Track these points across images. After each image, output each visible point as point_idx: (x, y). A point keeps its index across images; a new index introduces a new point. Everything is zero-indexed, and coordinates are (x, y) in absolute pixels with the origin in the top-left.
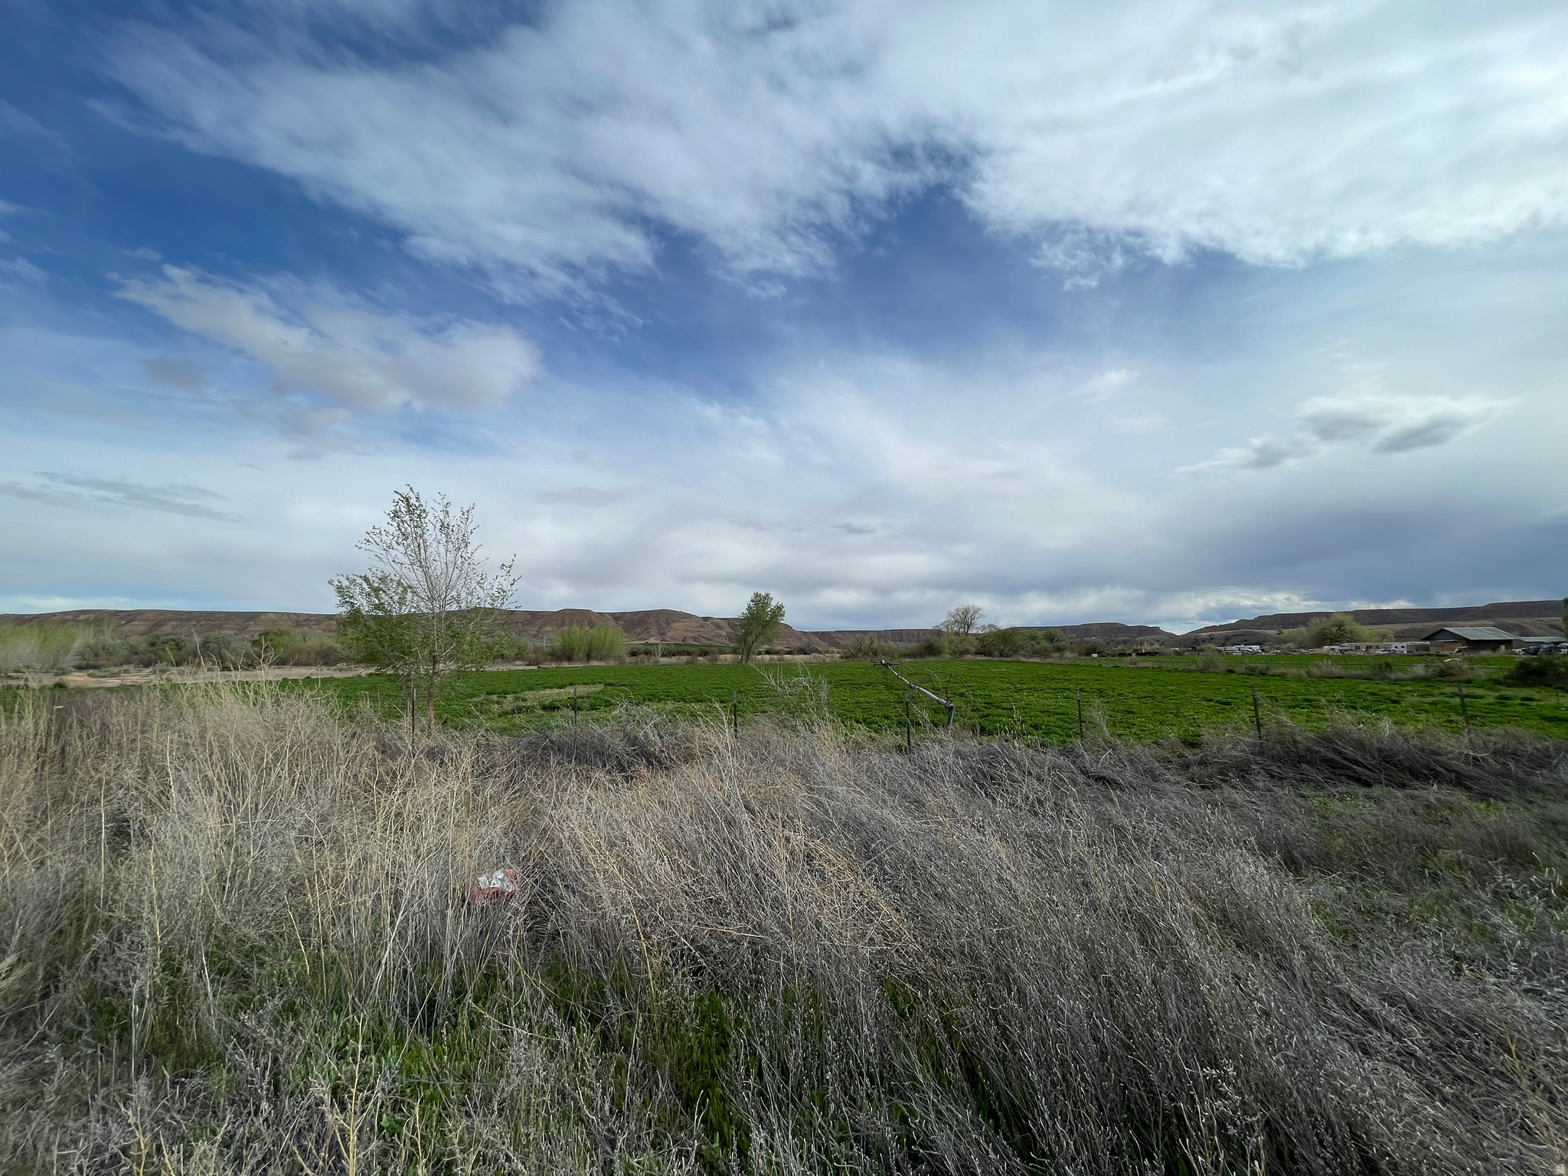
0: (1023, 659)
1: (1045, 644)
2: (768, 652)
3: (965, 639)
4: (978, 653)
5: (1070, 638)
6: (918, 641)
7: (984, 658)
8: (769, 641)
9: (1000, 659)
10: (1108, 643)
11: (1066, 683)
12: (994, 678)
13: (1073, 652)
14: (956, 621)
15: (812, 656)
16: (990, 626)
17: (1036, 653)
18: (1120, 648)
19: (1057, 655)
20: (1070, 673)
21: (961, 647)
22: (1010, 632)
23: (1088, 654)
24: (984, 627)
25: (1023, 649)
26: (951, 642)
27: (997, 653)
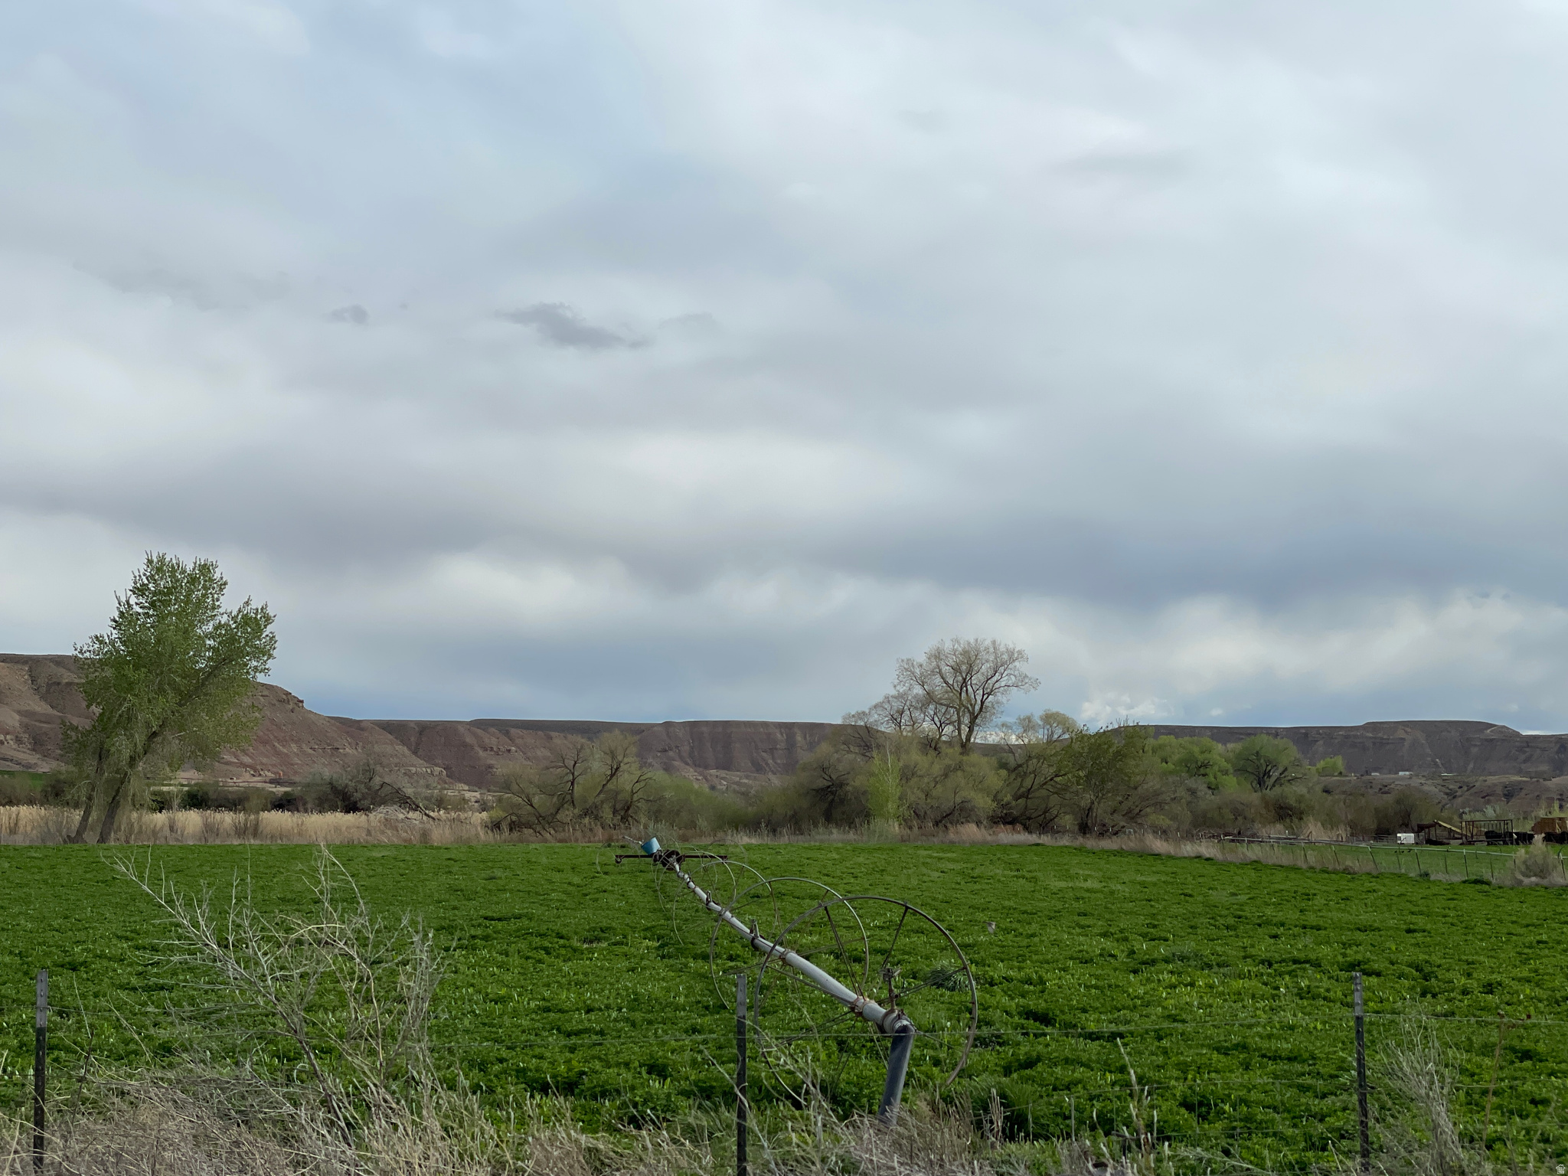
0: (1159, 845)
1: (1236, 789)
2: (196, 800)
3: (959, 767)
4: (1005, 818)
5: (1323, 773)
6: (790, 767)
7: (1023, 837)
8: (202, 752)
9: (1080, 840)
10: (1452, 795)
11: (1308, 940)
12: (1054, 916)
13: (1330, 822)
14: (930, 698)
15: (377, 816)
16: (1050, 718)
17: (1203, 824)
18: (1490, 812)
19: (1277, 831)
20: (1319, 901)
21: (945, 796)
22: (1118, 743)
23: (1384, 832)
24: (1027, 724)
25: (1159, 806)
26: (907, 775)
27: (1068, 821)
